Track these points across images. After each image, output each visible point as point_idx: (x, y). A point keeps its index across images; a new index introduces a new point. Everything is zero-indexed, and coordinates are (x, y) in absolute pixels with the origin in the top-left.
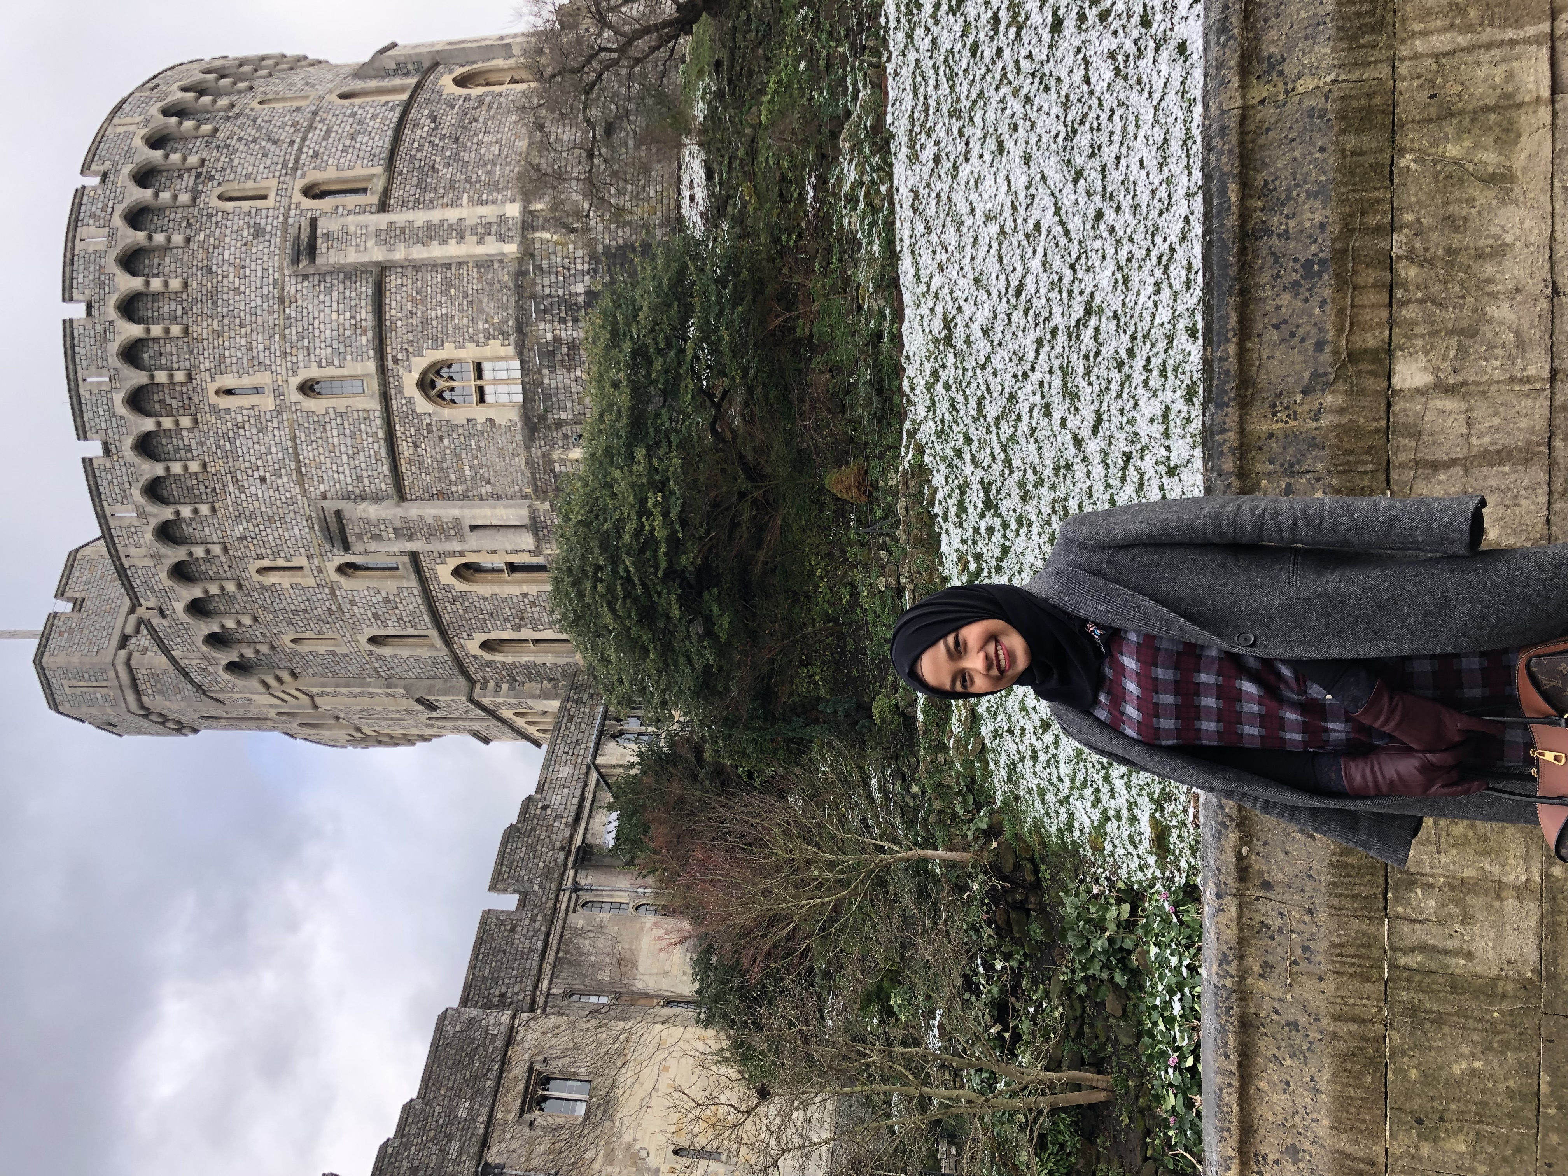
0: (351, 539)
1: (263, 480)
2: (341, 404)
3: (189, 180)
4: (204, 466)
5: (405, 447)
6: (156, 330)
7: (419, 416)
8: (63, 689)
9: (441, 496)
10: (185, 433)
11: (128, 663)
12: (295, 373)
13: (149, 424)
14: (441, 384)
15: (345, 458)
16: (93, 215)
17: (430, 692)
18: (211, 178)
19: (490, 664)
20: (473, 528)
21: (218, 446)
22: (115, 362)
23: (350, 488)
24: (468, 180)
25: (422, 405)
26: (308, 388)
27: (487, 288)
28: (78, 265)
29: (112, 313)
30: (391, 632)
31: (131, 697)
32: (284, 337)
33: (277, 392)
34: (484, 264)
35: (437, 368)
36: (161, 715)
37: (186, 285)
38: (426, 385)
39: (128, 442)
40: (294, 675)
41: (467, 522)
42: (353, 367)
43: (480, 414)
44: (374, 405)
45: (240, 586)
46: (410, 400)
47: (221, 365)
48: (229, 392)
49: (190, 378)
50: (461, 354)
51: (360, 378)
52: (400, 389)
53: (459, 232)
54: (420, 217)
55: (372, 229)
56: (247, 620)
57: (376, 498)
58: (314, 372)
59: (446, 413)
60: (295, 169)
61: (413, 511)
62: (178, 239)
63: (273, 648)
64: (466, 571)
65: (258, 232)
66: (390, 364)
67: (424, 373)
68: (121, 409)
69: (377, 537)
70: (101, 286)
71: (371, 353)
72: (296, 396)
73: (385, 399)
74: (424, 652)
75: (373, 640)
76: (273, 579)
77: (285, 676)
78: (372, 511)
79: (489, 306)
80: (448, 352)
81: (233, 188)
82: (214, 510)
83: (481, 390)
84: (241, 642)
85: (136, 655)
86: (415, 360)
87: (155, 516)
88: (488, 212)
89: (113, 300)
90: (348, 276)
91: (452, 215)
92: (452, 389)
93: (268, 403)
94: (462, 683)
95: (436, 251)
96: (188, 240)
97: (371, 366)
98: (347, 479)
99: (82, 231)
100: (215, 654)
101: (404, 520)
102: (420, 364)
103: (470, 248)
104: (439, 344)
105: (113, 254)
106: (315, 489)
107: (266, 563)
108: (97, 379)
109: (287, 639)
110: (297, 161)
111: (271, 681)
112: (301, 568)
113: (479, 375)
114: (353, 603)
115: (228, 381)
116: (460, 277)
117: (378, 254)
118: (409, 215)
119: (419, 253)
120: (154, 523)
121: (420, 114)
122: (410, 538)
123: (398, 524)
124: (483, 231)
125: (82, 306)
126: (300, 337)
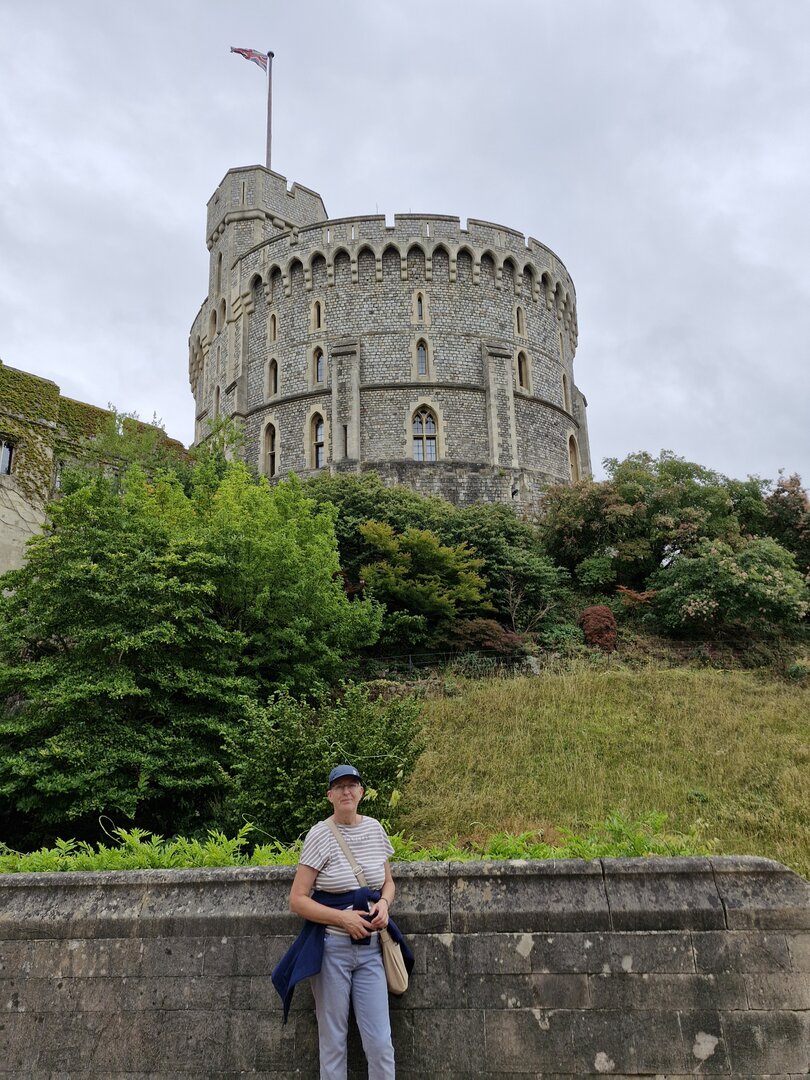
0: (339, 358)
1: (372, 313)
2: (414, 360)
3: (527, 293)
4: (380, 281)
5: (390, 394)
6: (453, 266)
7: (407, 403)
8: (242, 179)
9: (363, 411)
10: (398, 273)
11: (258, 218)
12: (430, 338)
13: (403, 254)
14: (424, 417)
15: (384, 360)
16: (511, 241)
17: (240, 391)
18: (528, 305)
19: (258, 428)
20: (345, 427)
21: (391, 290)
22: (437, 241)
23: (367, 361)
24: (528, 440)
25: (414, 406)
26: (422, 344)
27: (475, 447)
28: (486, 230)
29: (463, 244)
30: (279, 373)
31: (237, 216)
32: (449, 334)
33: (420, 327)
34: (487, 446)
35: (432, 416)
36: (223, 231)
37: (476, 285)
38: (424, 408)
39: (395, 242)
40: (251, 313)
41: (349, 425)
42: (433, 369)
43: (409, 437)
44: (413, 379)
45: (309, 291)
46: (416, 399)
47: (435, 298)
48: (420, 300)
49: (428, 280)
50: (441, 429)
51: (427, 371)
52: (423, 394)
53: (504, 434)
54: (511, 413)
55: (505, 387)
56: (287, 291)
57: (361, 374)
58: (431, 348)
59: (409, 418)
60: (532, 349)
61: (355, 394)
62: (499, 284)
63: (269, 304)
64: (318, 420)
65: (502, 326)
66: (435, 391)
67: (431, 409)
68: (413, 241)
69: (340, 373)
70: (477, 240)
71: (441, 381)
72: (418, 337)
73: (418, 386)
74: (266, 390)
75: (274, 363)
76: (313, 310)
77: (250, 308)
78: (355, 372)
79: (467, 446)
80: (442, 423)
81: (524, 314)
82: (355, 283)
83: (421, 438)
84: (273, 285)
85: (263, 223)
86: (438, 404)
87: (353, 250)
88: (514, 451)
89: (470, 245)
90: (480, 372)
91: (513, 431)
92: (421, 423)
93: (415, 320)
94: (245, 411)
95: (494, 421)
96: (499, 289)
97: (434, 380)
98: (371, 359)
99: (503, 234)
100: (267, 270)
101: (350, 390)
102: (436, 406)
103: (496, 440)
104: (447, 418)
105: (492, 249)
106: (366, 340)
107: (323, 308)
108: (428, 230)
109: (275, 312)
110: (536, 350)
111: (248, 299)
112: (319, 326)
113: (428, 438)
114: (298, 354)
115: (426, 301)
116: (480, 433)
117: (494, 389)
118: (512, 408)
119: (494, 412)
120: (348, 248)
121: (558, 418)
122: (339, 391)
123: (348, 385)
124: (505, 447)
125: (466, 229)
126: (450, 343)
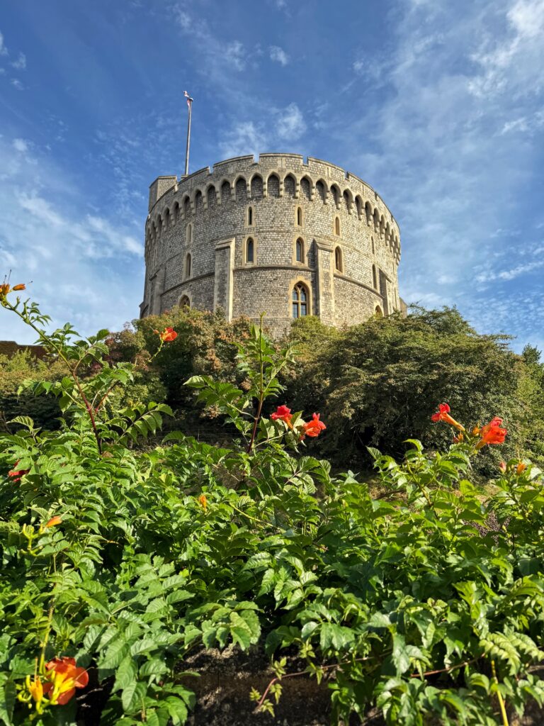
2: (184, 269)
3: (257, 194)
5: (172, 294)
6: (205, 200)
7: (177, 298)
12: (192, 251)
13: (181, 205)
15: (173, 273)
16: (240, 165)
18: (258, 202)
21: (178, 229)
22: (195, 189)
24: (245, 299)
25: (180, 297)
26: (189, 256)
28: (224, 166)
29: (208, 184)
32: (202, 244)
33: (188, 246)
37: (220, 204)
38: (184, 298)
39: (177, 200)
42: (192, 271)
44: (183, 281)
46: (180, 294)
47: (197, 224)
48: (190, 229)
49: (194, 215)
51: (190, 274)
52: (184, 289)
53: (222, 301)
55: (225, 269)
58: (192, 258)
62: (234, 198)
65: (235, 226)
66: (191, 284)
67: (187, 297)
68: (185, 194)
70: (217, 177)
71: (195, 276)
72: (187, 253)
73: (183, 284)
81: (254, 211)
86: (189, 292)
88: (227, 310)
89: (214, 182)
93: (186, 244)
95: (216, 293)
96: (235, 201)
97: (191, 277)
99: (236, 163)
102: (189, 295)
104: (193, 300)
105: (227, 177)
115: (193, 228)
117: (217, 273)
119: (216, 287)
121: (278, 273)
125: (211, 172)
126: (201, 250)
